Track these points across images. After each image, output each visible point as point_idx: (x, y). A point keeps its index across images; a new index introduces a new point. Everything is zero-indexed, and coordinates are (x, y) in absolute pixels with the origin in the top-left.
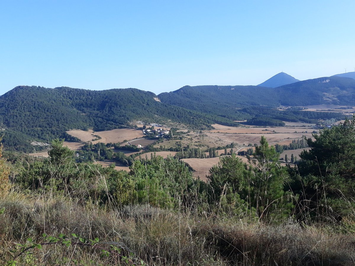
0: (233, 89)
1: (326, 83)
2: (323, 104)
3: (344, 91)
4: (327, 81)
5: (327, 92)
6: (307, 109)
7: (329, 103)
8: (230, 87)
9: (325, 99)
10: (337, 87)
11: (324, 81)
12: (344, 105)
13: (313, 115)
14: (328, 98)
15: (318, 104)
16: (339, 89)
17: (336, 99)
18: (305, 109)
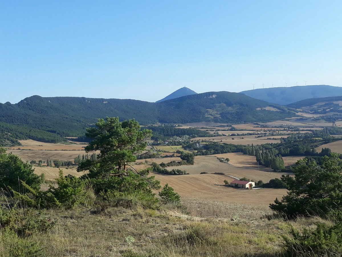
0: (106, 102)
1: (212, 99)
2: (203, 121)
3: (230, 108)
4: (214, 96)
5: (212, 108)
6: (181, 126)
7: (209, 121)
8: (102, 100)
9: (206, 116)
10: (223, 104)
11: (211, 96)
12: (225, 123)
13: (170, 132)
14: (211, 115)
15: (197, 122)
16: (225, 105)
17: (218, 116)
18: (179, 126)
